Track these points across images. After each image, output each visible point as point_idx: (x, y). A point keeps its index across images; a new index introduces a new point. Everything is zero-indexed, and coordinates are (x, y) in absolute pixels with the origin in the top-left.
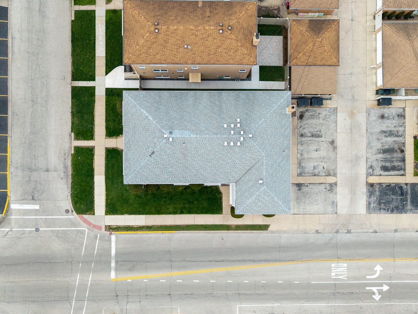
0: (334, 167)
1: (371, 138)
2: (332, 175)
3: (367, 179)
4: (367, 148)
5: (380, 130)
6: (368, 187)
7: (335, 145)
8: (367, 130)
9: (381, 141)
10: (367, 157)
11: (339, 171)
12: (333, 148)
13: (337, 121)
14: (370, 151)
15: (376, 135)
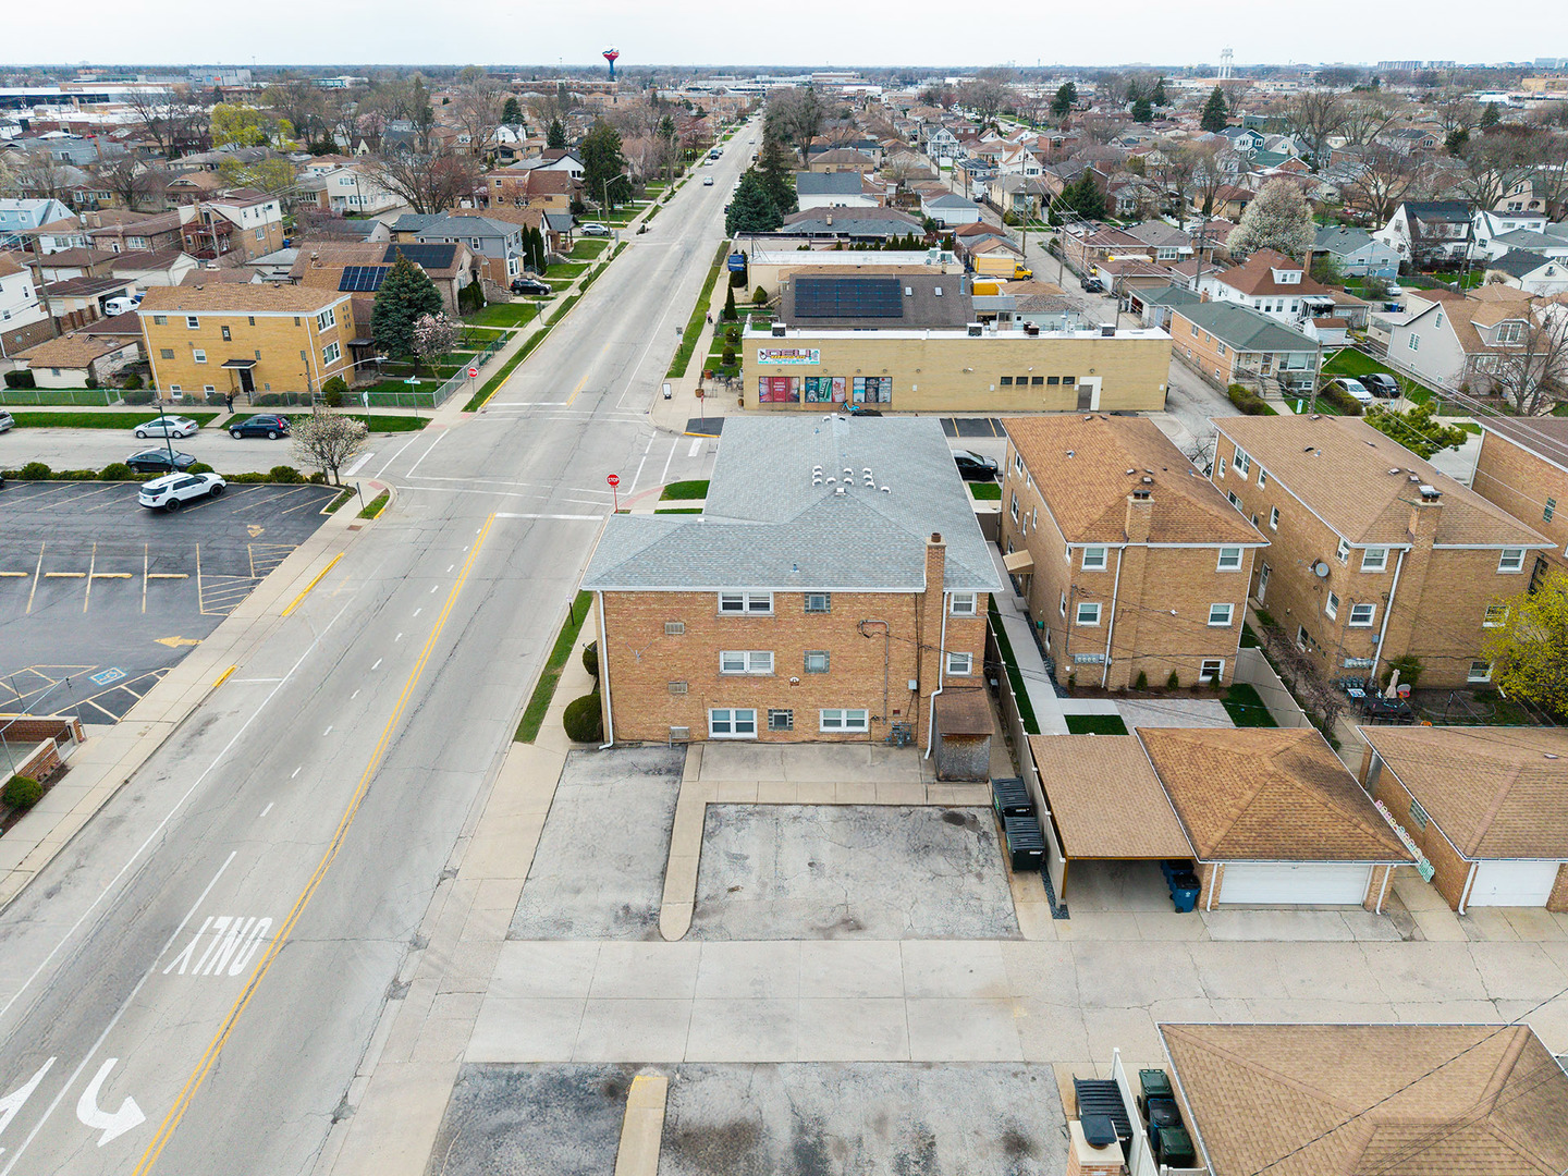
0: (732, 930)
1: (886, 1083)
2: (697, 922)
3: (652, 1069)
4: (829, 1069)
5: (934, 1131)
6: (610, 1070)
7: (840, 933)
8: (928, 1065)
9: (871, 1138)
10: (780, 1068)
11: (712, 948)
12: (824, 925)
13: (960, 938)
14: (813, 1079)
15: (902, 1108)
